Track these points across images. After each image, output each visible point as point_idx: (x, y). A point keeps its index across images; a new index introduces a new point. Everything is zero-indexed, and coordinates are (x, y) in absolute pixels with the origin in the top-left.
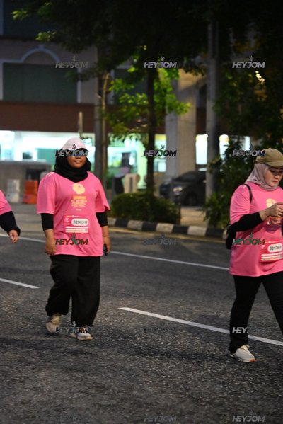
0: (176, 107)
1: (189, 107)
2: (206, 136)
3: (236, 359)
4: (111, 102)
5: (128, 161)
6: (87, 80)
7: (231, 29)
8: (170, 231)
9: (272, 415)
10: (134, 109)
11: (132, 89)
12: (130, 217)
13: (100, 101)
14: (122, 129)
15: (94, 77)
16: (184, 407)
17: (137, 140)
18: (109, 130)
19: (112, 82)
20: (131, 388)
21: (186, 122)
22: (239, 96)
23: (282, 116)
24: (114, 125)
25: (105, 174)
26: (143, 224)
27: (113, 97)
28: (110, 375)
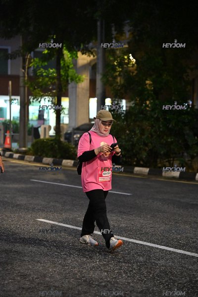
0: (76, 78)
1: (85, 78)
2: (96, 99)
4: (32, 75)
5: (43, 116)
6: (15, 58)
7: (113, 24)
8: (72, 165)
9: (140, 293)
10: (47, 79)
11: (45, 65)
12: (44, 155)
13: (24, 73)
14: (39, 94)
15: (19, 56)
16: (80, 289)
17: (49, 101)
18: (30, 94)
19: (32, 61)
20: (45, 276)
21: (83, 89)
22: (118, 71)
23: (148, 86)
24: (33, 91)
25: (27, 125)
26: (54, 160)
27: (33, 71)
28: (30, 267)
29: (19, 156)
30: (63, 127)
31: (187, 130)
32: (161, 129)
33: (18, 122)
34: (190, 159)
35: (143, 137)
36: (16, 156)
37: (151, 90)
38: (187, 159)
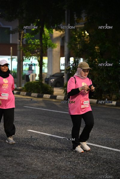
0: (52, 45)
1: (58, 45)
2: (64, 58)
3: (76, 152)
4: (25, 43)
5: (32, 68)
6: (14, 33)
7: (75, 13)
8: (49, 98)
9: (90, 175)
10: (34, 46)
11: (33, 38)
12: (32, 92)
13: (20, 42)
14: (29, 55)
15: (17, 32)
16: (54, 172)
17: (35, 59)
18: (23, 55)
19: (25, 35)
20: (32, 164)
21: (56, 52)
22: (78, 41)
23: (96, 50)
24: (25, 53)
25: (22, 74)
26: (38, 95)
27: (25, 41)
28: (23, 159)
29: (17, 92)
30: (44, 75)
32: (105, 76)
33: (16, 71)
36: (15, 92)
37: (98, 53)
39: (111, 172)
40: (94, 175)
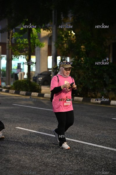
0: (40, 44)
1: (45, 44)
2: (51, 57)
3: (63, 148)
4: (13, 42)
5: (20, 67)
6: (3, 33)
7: (62, 13)
8: (37, 96)
9: (76, 171)
10: (22, 45)
11: (22, 37)
12: (21, 90)
13: (9, 41)
14: (18, 53)
15: (6, 32)
16: (41, 168)
17: (23, 58)
18: (12, 54)
19: (14, 34)
20: (20, 161)
21: (44, 51)
22: (65, 40)
23: (82, 49)
24: (14, 52)
25: (11, 72)
26: (26, 93)
27: (14, 40)
28: (12, 155)
29: (6, 90)
30: (32, 73)
31: (105, 75)
32: (90, 75)
33: (5, 70)
34: (107, 92)
35: (79, 79)
36: (4, 90)
37: (84, 52)
38: (105, 92)
39: (96, 168)
40: (80, 171)
